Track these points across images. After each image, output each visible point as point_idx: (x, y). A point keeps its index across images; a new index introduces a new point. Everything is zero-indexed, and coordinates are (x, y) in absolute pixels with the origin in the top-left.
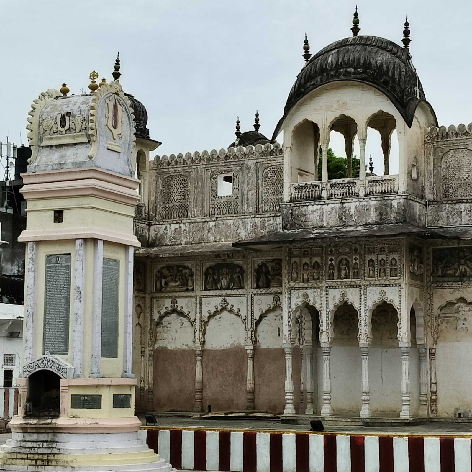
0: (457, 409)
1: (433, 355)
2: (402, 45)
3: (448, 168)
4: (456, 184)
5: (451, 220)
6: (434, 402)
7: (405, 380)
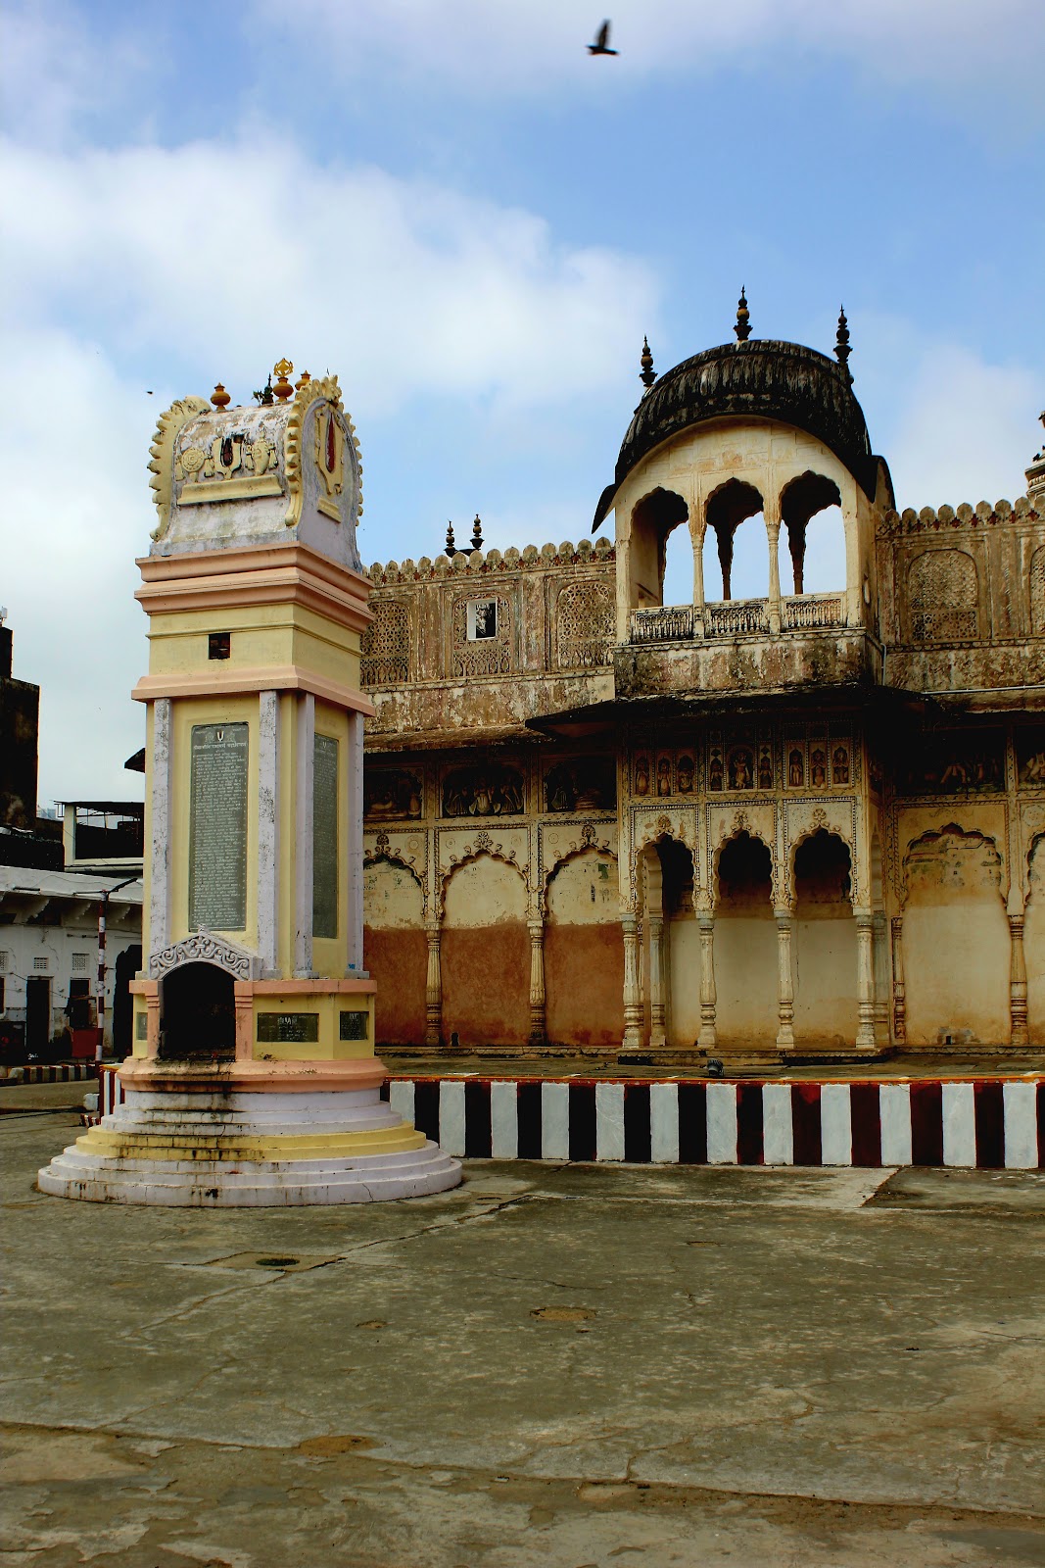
0: (944, 1029)
1: (897, 930)
2: (835, 358)
3: (921, 586)
4: (935, 614)
5: (930, 682)
6: (900, 1017)
7: (864, 976)
